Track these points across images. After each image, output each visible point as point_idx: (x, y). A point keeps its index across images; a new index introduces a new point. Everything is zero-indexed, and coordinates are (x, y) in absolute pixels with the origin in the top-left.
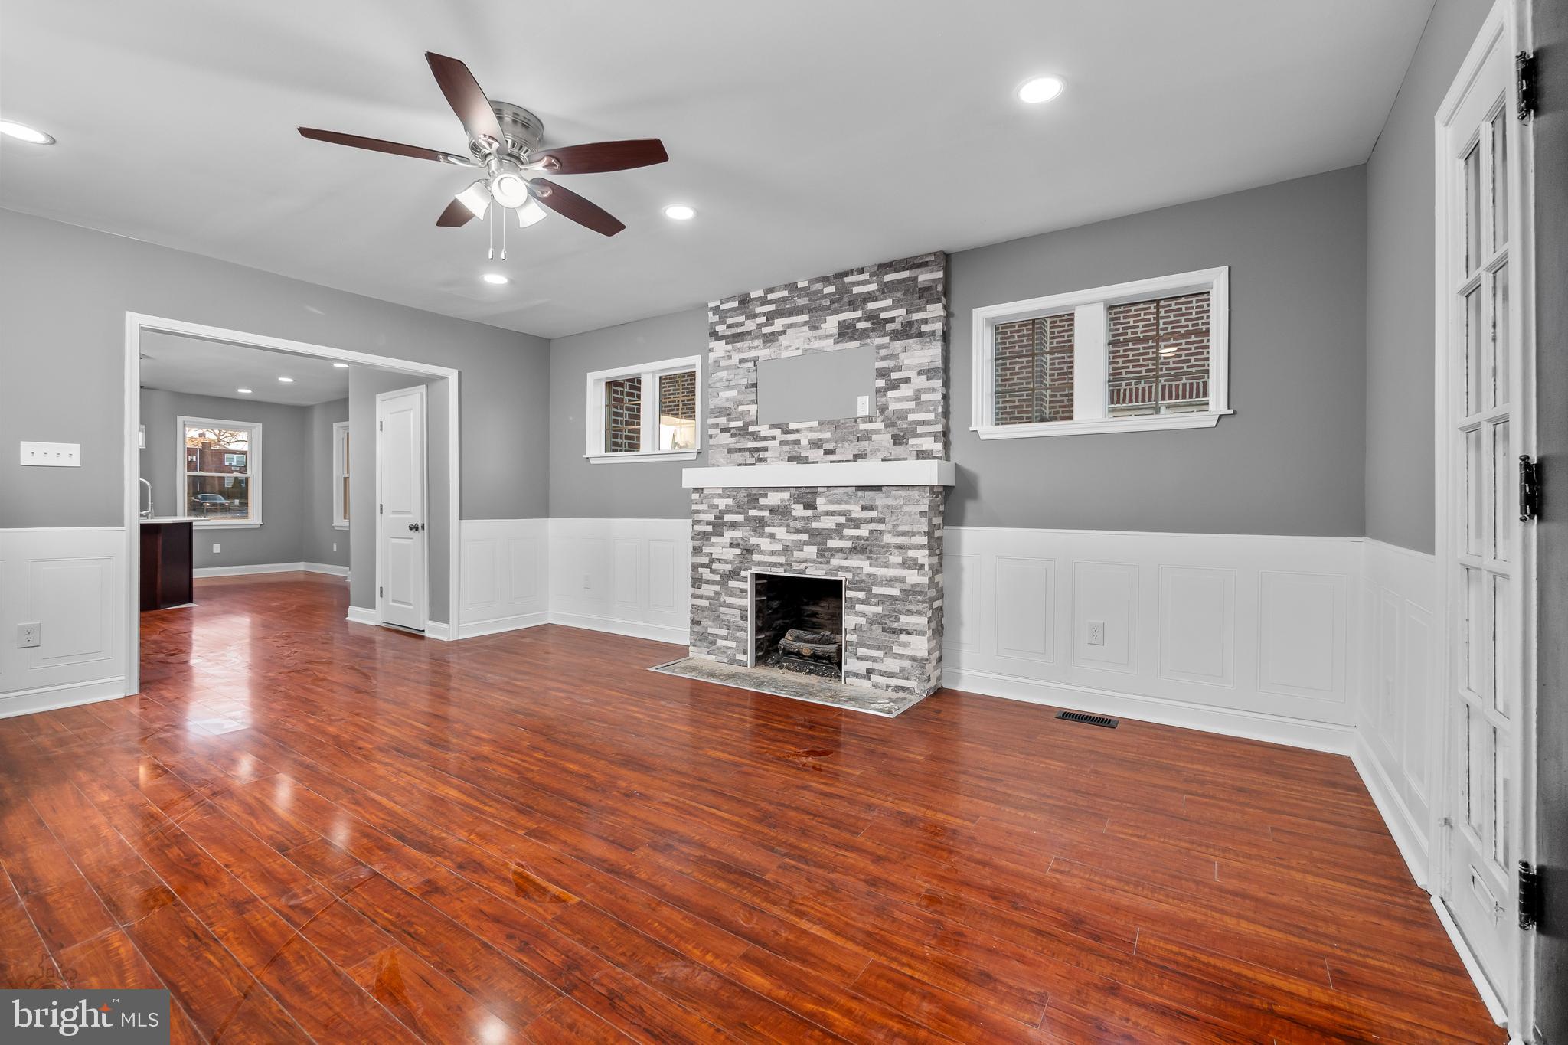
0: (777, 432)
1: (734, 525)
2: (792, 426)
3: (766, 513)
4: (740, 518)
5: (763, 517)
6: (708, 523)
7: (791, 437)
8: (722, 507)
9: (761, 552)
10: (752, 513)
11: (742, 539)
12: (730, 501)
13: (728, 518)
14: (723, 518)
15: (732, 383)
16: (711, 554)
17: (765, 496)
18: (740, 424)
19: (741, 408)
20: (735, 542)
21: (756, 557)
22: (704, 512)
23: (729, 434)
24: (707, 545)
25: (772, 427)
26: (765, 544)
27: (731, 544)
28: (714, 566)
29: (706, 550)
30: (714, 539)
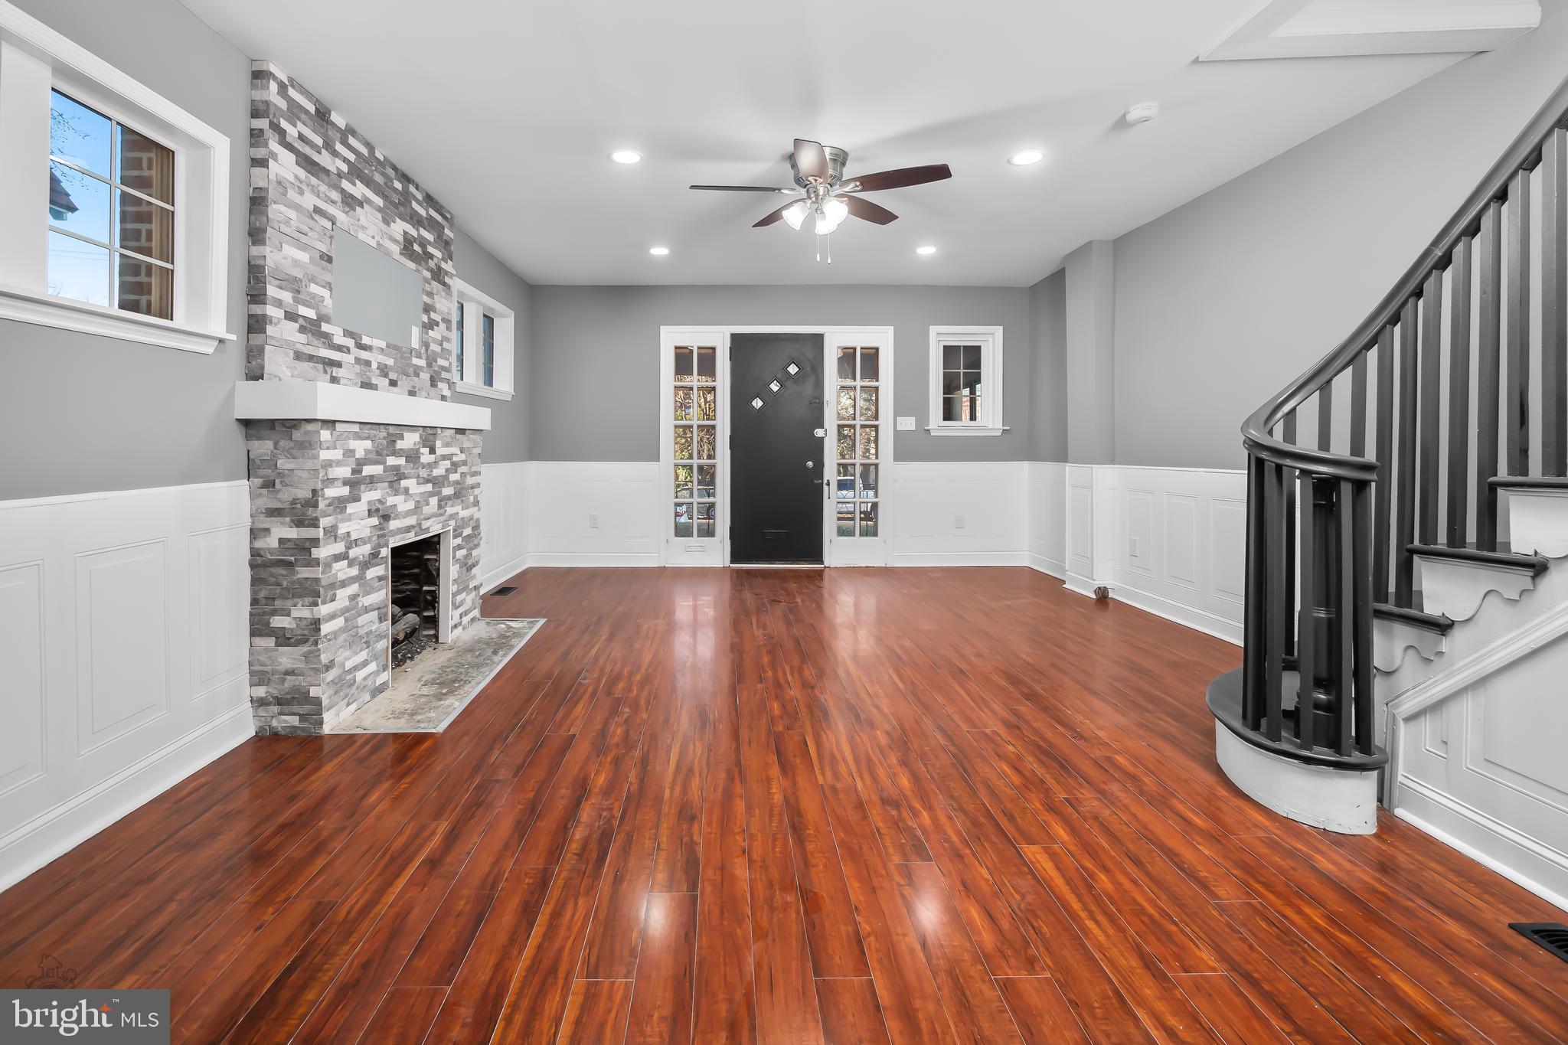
0: (350, 343)
1: (372, 480)
2: (366, 340)
3: (401, 461)
4: (376, 470)
5: (400, 465)
6: (346, 483)
7: (365, 355)
8: (360, 454)
9: (397, 517)
10: (391, 461)
11: (380, 501)
12: (368, 444)
13: (368, 470)
14: (360, 472)
15: (303, 239)
16: (348, 533)
17: (401, 437)
18: (311, 314)
19: (314, 288)
20: (374, 508)
21: (394, 524)
22: (339, 463)
23: (296, 326)
24: (343, 521)
25: (348, 333)
26: (402, 504)
27: (369, 511)
28: (352, 553)
29: (342, 529)
30: (351, 508)
